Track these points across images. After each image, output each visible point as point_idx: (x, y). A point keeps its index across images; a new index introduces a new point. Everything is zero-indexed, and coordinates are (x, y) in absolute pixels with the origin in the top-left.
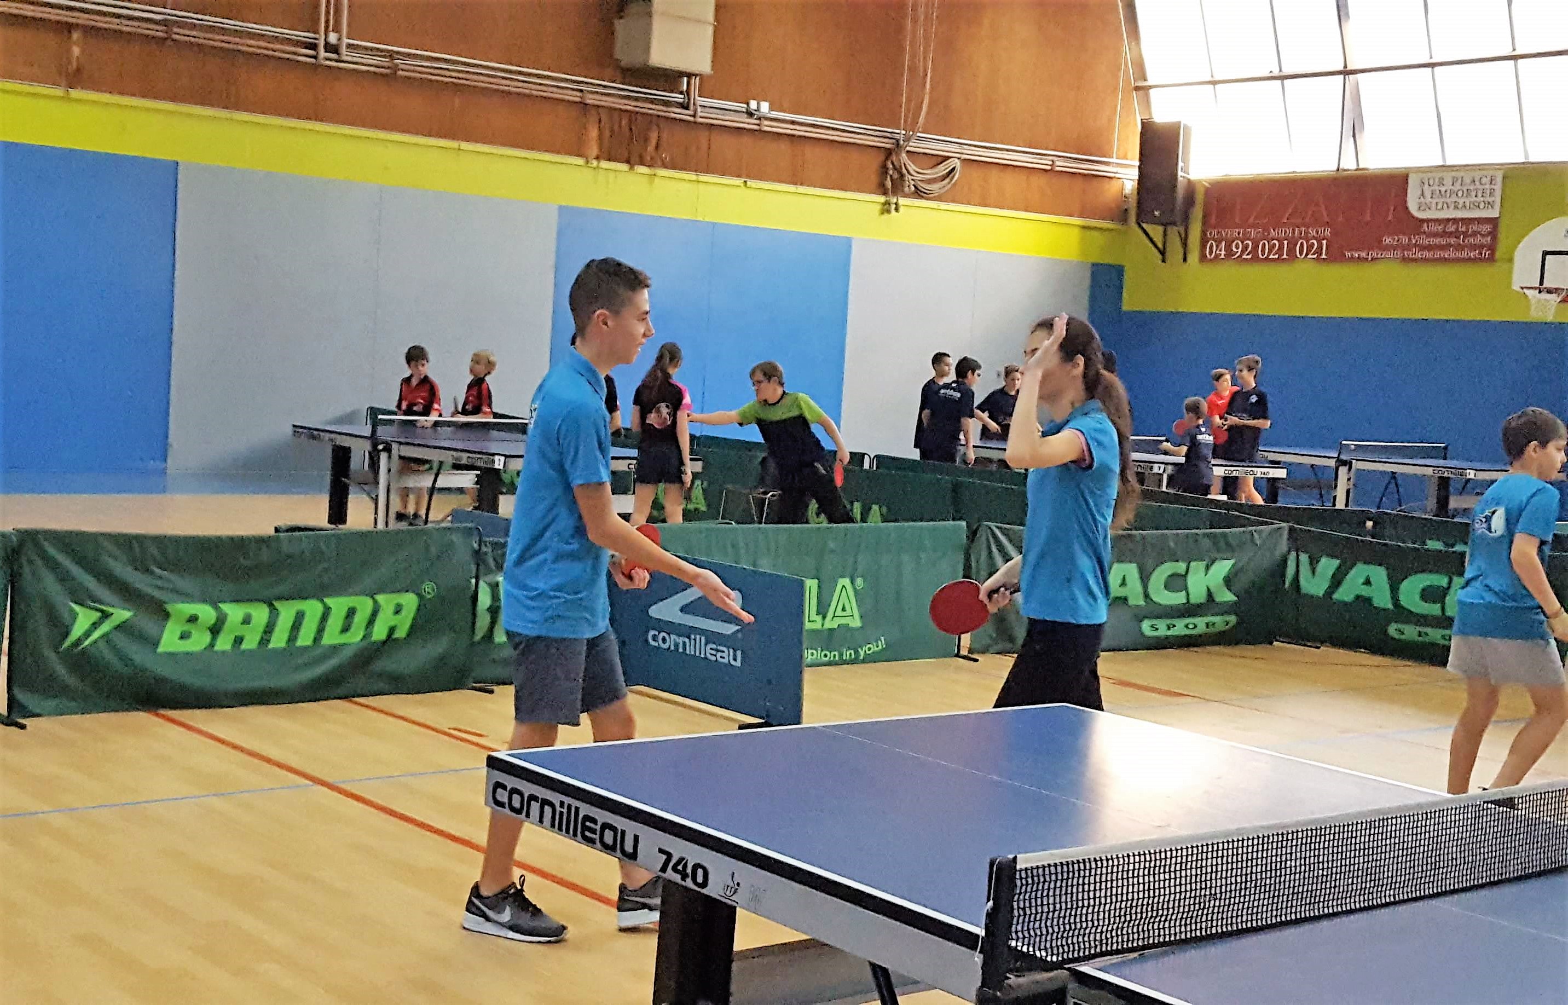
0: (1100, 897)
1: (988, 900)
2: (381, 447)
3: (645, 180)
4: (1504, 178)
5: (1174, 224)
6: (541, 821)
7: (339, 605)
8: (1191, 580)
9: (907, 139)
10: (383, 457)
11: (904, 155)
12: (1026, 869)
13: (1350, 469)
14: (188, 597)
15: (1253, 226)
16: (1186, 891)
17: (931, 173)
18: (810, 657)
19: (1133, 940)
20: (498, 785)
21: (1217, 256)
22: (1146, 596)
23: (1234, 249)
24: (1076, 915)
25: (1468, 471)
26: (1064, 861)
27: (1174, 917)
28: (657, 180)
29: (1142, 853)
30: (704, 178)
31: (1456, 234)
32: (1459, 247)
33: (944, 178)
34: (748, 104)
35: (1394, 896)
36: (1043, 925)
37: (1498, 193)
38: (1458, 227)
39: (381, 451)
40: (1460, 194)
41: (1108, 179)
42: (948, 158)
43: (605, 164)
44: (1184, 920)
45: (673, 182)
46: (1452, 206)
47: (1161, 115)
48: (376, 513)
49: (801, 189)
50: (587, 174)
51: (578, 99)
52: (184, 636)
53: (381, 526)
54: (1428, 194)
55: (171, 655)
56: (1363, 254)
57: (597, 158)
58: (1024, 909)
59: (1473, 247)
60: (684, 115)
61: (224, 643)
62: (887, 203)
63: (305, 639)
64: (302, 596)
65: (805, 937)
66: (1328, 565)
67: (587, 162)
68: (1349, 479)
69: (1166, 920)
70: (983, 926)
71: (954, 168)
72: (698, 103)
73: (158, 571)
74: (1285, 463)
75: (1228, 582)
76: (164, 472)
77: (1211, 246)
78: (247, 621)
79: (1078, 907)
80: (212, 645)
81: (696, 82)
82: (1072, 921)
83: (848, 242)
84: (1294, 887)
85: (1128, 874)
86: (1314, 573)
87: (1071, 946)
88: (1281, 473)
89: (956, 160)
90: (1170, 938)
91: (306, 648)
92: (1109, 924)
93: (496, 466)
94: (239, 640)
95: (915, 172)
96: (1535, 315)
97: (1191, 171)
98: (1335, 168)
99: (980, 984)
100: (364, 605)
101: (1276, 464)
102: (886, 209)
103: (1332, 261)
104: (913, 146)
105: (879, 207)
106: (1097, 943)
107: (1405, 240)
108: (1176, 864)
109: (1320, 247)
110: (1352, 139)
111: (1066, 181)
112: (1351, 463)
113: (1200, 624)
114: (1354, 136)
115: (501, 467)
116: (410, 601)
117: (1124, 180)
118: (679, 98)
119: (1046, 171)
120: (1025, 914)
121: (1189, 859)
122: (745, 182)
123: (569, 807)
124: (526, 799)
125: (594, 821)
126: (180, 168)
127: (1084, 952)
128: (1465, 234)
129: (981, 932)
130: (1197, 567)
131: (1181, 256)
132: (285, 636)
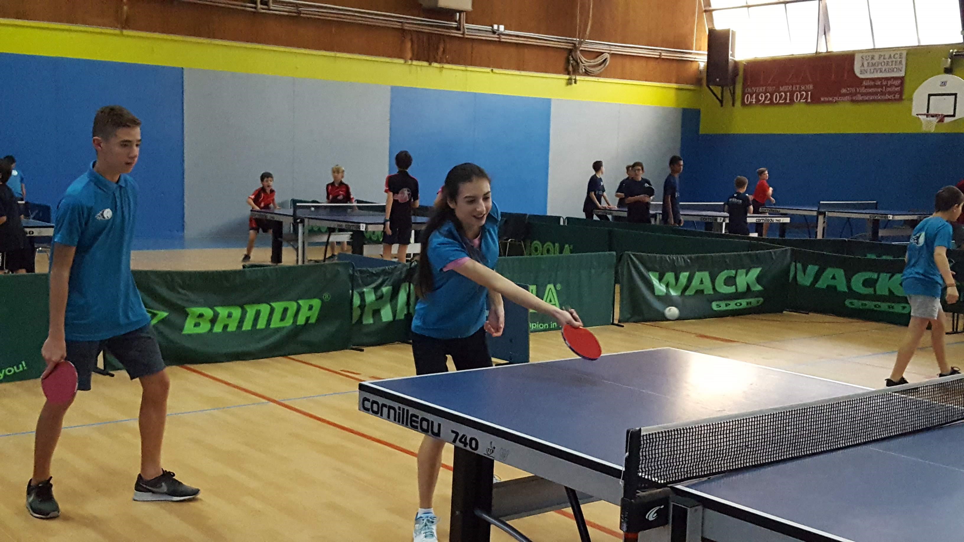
0: (686, 449)
1: (626, 452)
2: (298, 221)
3: (437, 71)
4: (907, 54)
5: (727, 85)
6: (389, 417)
7: (279, 306)
8: (738, 280)
9: (581, 43)
10: (300, 227)
11: (579, 52)
12: (646, 435)
13: (824, 217)
14: (197, 304)
15: (769, 85)
16: (732, 444)
17: (593, 62)
18: (533, 327)
19: (705, 471)
20: (365, 399)
21: (751, 102)
22: (714, 289)
23: (760, 98)
24: (673, 459)
25: (889, 216)
26: (666, 430)
27: (726, 458)
28: (444, 71)
29: (708, 425)
30: (470, 68)
31: (881, 86)
32: (882, 93)
33: (600, 64)
34: (493, 27)
35: (845, 443)
36: (656, 464)
37: (904, 63)
38: (882, 82)
39: (299, 223)
40: (883, 64)
41: (690, 62)
42: (603, 53)
43: (415, 63)
44: (731, 460)
45: (452, 71)
46: (879, 71)
47: (719, 25)
48: (297, 256)
49: (523, 73)
50: (406, 68)
51: (399, 27)
52: (197, 325)
53: (300, 263)
54: (866, 64)
55: (189, 335)
56: (831, 99)
57: (411, 59)
58: (645, 456)
59: (890, 93)
60: (458, 34)
61: (218, 329)
62: (570, 79)
63: (261, 325)
64: (258, 301)
65: (531, 475)
66: (812, 269)
67: (405, 62)
68: (824, 222)
69: (722, 460)
70: (624, 465)
71: (606, 59)
72: (466, 27)
73: (180, 290)
74: (790, 214)
75: (759, 280)
76: (182, 238)
77: (748, 97)
78: (230, 316)
79: (674, 454)
80: (211, 330)
81: (463, 15)
82: (671, 461)
83: (549, 101)
84: (791, 440)
85: (701, 436)
86: (805, 274)
87: (671, 475)
88: (787, 220)
89: (607, 54)
90: (724, 469)
91: (261, 330)
92: (691, 462)
93: (361, 229)
94: (226, 327)
95: (585, 62)
96: (925, 129)
97: (736, 56)
98: (815, 52)
99: (623, 496)
100: (293, 306)
101: (785, 215)
102: (569, 82)
103: (814, 103)
104: (583, 47)
105: (564, 82)
106: (685, 473)
107: (853, 90)
108: (727, 430)
109: (807, 95)
110: (824, 36)
111: (667, 64)
112: (825, 213)
113: (744, 303)
114: (825, 34)
115: (364, 230)
116: (316, 303)
117: (700, 62)
118: (454, 24)
119: (657, 58)
120: (646, 459)
121: (734, 427)
122: (492, 70)
123: (404, 409)
124: (380, 406)
125: (417, 417)
126: (185, 72)
127: (678, 478)
128: (886, 86)
129: (622, 469)
130: (742, 272)
131: (731, 103)
132: (251, 323)
